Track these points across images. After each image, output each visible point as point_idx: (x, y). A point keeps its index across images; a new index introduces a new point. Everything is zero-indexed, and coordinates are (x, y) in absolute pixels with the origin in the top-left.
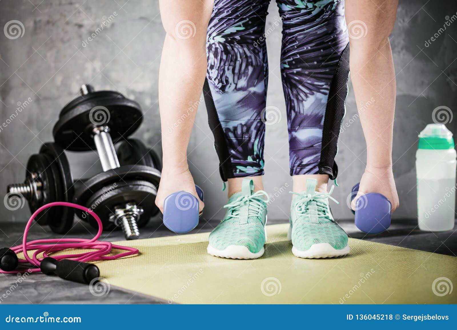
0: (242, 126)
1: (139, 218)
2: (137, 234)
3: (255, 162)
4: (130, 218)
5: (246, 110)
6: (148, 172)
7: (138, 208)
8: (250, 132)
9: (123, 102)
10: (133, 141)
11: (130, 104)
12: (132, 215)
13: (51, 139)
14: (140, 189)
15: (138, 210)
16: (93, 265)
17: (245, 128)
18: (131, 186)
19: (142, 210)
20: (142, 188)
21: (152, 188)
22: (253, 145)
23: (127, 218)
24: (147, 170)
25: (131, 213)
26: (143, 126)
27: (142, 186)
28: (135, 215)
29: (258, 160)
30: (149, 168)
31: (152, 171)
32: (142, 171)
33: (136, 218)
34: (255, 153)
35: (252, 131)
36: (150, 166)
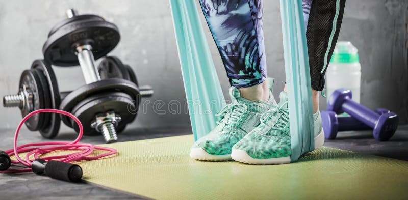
0: (231, 45)
1: (117, 125)
2: (116, 138)
3: (247, 75)
4: (110, 125)
5: (231, 30)
6: (125, 85)
7: (116, 116)
8: (239, 50)
9: (104, 23)
10: (111, 58)
11: (109, 26)
12: (111, 122)
13: (41, 56)
14: (118, 99)
15: (117, 118)
16: (77, 166)
17: (234, 47)
18: (110, 97)
19: (120, 118)
20: (120, 99)
21: (128, 99)
22: (244, 60)
23: (106, 125)
24: (124, 83)
25: (110, 120)
26: (120, 45)
27: (120, 97)
28: (114, 122)
29: (250, 73)
30: (126, 81)
31: (129, 84)
32: (120, 84)
33: (114, 125)
34: (247, 67)
35: (241, 49)
36: (127, 79)
